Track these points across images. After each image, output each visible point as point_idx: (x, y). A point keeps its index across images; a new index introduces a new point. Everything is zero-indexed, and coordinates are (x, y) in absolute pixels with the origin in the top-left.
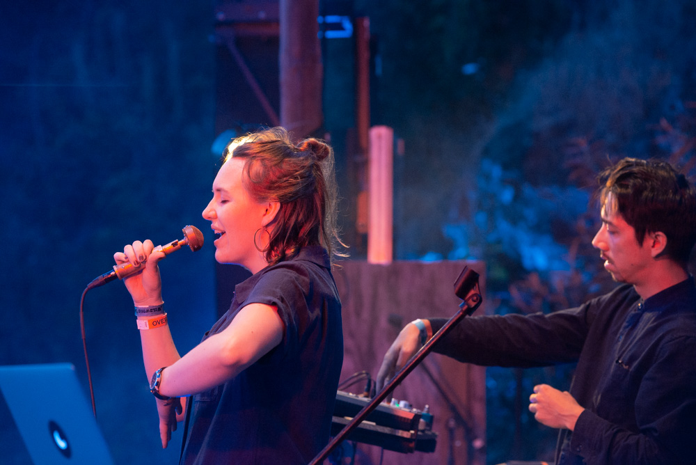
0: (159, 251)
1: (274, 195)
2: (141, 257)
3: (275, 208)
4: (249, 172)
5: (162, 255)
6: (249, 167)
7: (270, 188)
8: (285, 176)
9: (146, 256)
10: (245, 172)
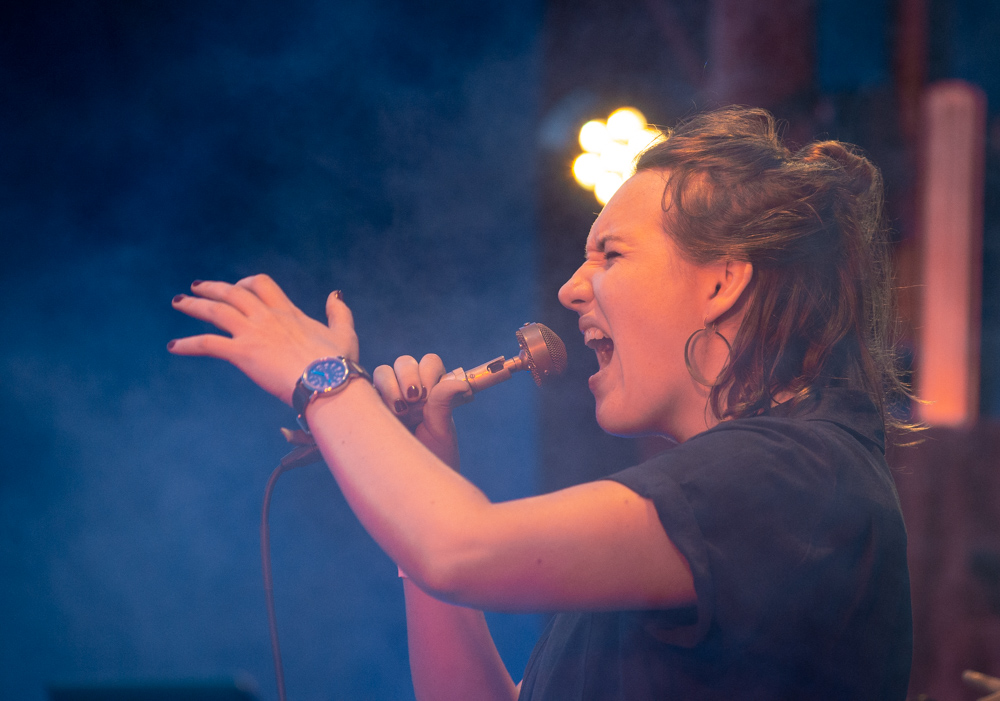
0: (458, 378)
1: (739, 246)
2: (412, 392)
3: (740, 276)
4: (678, 199)
5: (463, 386)
6: (679, 188)
7: (731, 231)
8: (769, 206)
9: (425, 390)
10: (669, 198)
